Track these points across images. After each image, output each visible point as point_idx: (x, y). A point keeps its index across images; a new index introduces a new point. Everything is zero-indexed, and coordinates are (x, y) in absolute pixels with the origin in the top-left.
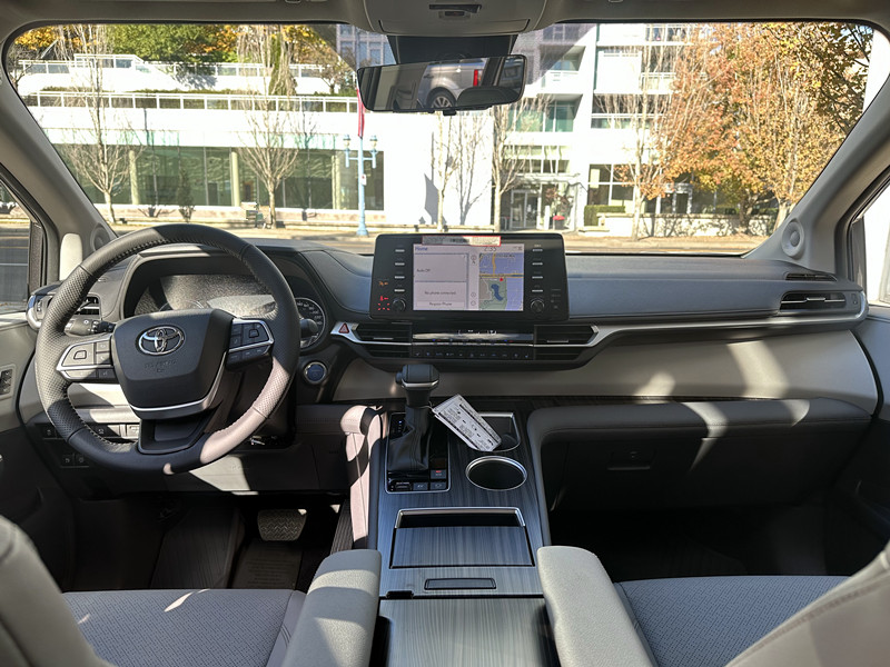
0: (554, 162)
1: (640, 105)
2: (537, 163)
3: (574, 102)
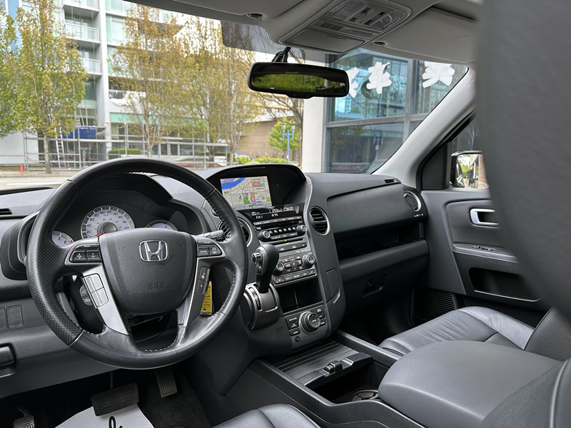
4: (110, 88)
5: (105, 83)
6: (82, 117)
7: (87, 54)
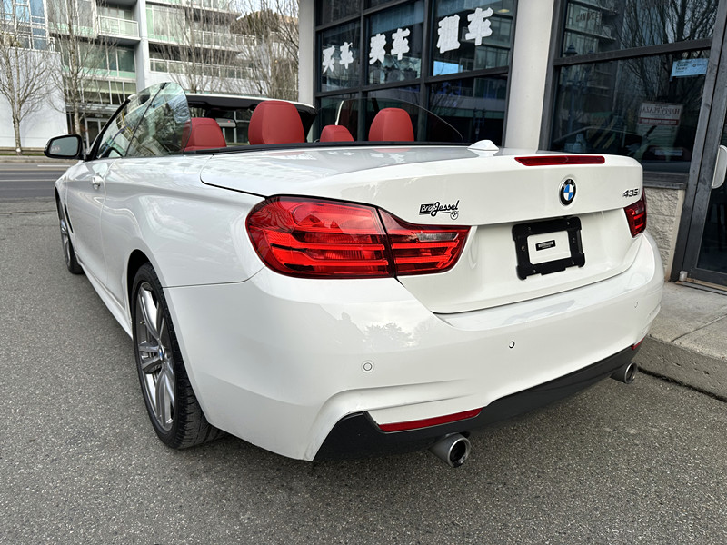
0: (122, 96)
1: (190, 55)
2: (106, 96)
3: (132, 47)
4: (151, 56)
5: (145, 49)
6: (118, 92)
7: (122, 12)
